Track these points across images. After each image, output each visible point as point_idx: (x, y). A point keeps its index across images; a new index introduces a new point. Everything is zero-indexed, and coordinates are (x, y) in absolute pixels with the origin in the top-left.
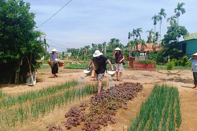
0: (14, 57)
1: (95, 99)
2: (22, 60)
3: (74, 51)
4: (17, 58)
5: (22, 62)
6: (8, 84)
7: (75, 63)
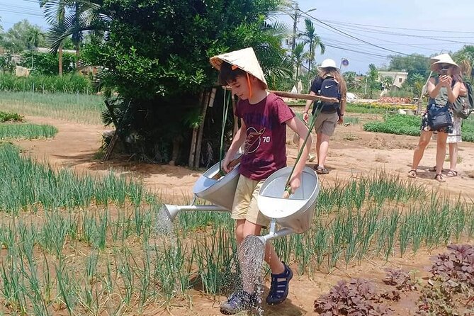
0: (188, 80)
1: (452, 266)
2: (214, 90)
3: (417, 67)
4: (198, 81)
5: (213, 96)
6: (167, 163)
7: (411, 114)
